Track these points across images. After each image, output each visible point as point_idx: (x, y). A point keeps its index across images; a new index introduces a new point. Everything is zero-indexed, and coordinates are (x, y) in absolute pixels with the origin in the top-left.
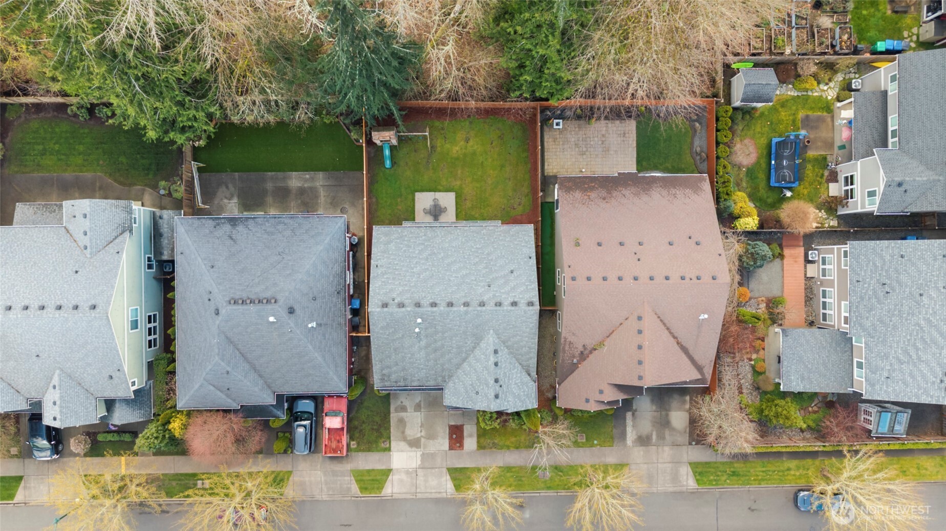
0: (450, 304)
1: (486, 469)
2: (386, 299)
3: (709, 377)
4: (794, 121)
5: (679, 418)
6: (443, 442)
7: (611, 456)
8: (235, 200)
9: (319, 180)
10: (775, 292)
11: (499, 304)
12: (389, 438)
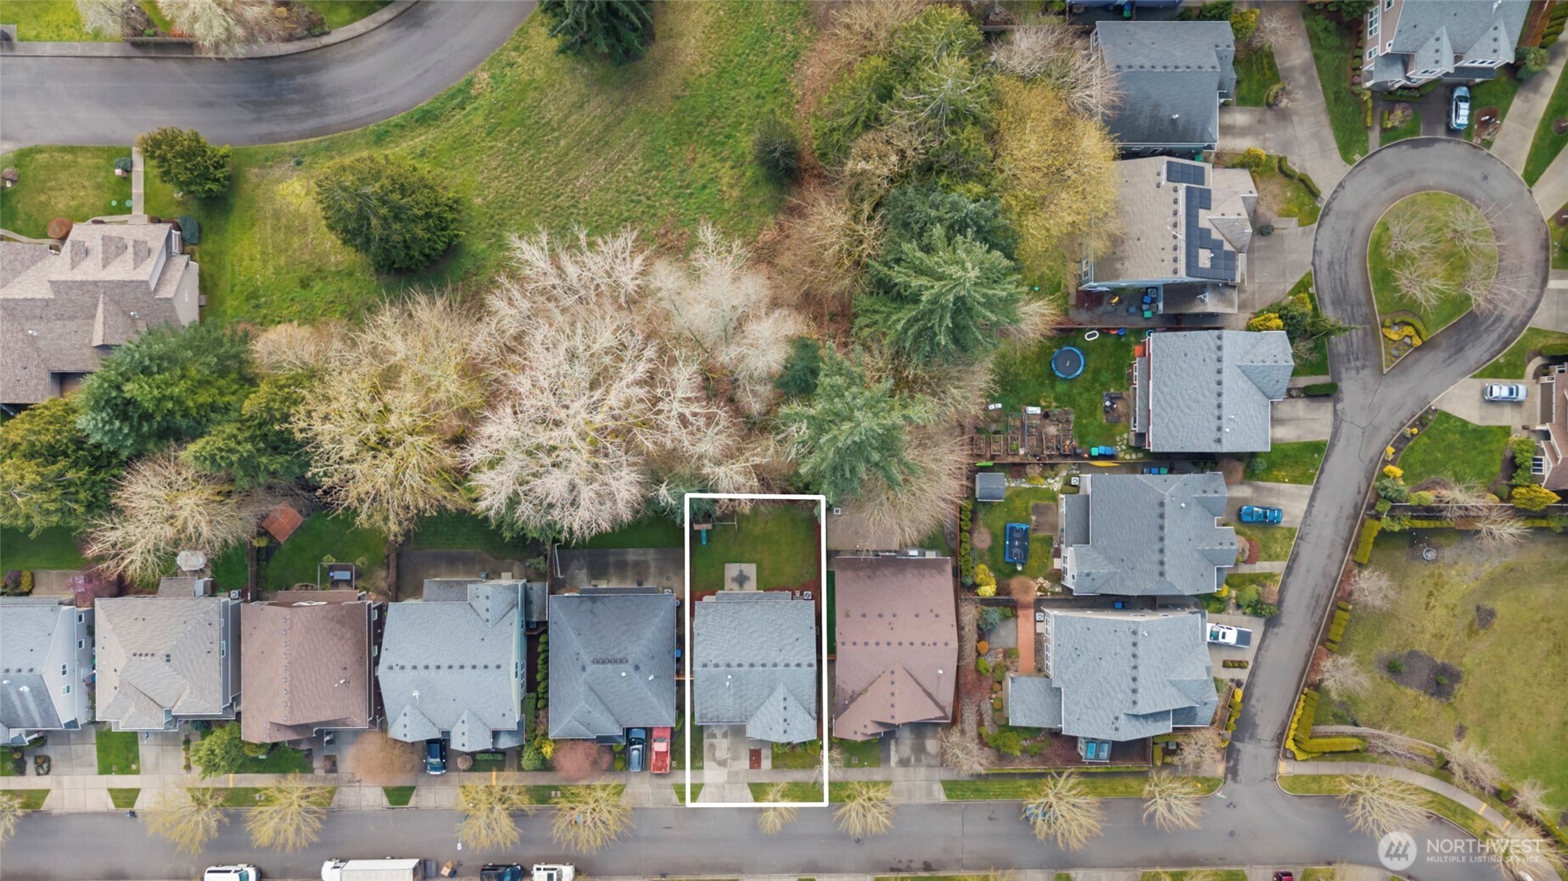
0: (752, 665)
1: (777, 785)
2: (705, 661)
3: (950, 714)
4: (1026, 508)
5: (931, 745)
6: (745, 763)
7: (878, 774)
8: (585, 571)
9: (650, 555)
10: (1011, 644)
11: (787, 665)
12: (702, 759)
